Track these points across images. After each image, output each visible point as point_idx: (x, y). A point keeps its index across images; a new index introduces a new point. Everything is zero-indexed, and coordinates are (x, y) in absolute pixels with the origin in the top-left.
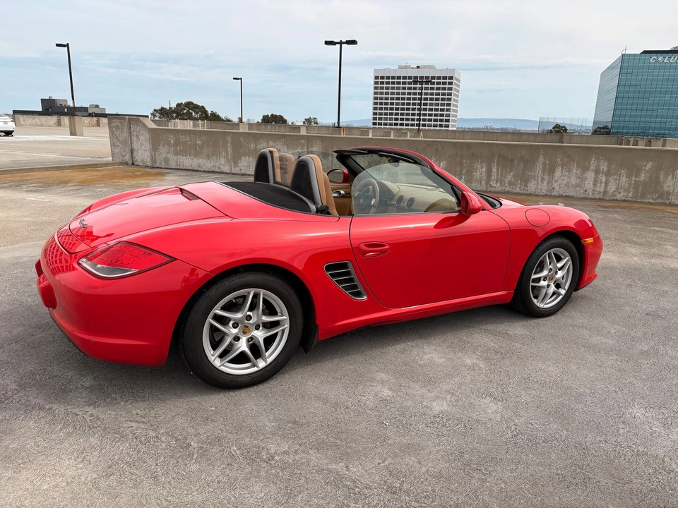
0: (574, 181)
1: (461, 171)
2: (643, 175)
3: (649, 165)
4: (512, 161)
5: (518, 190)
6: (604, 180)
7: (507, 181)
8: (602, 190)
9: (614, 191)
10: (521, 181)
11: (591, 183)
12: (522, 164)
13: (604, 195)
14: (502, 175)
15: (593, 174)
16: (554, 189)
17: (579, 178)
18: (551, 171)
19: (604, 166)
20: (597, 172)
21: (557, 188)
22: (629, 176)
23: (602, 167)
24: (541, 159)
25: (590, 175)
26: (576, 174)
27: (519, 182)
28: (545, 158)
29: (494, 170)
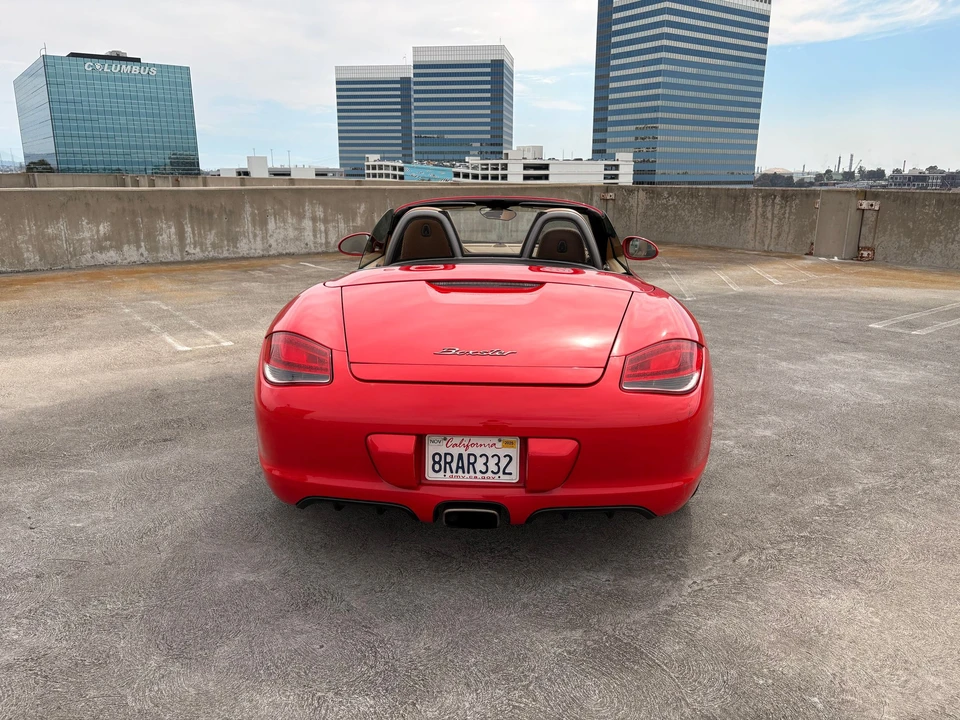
0: (291, 233)
1: (137, 235)
2: (359, 219)
3: (363, 207)
4: (210, 214)
5: (226, 254)
6: (323, 228)
7: (208, 242)
8: (323, 241)
10: (228, 241)
11: (311, 234)
12: (224, 217)
13: (326, 247)
14: (200, 234)
15: (310, 223)
16: (270, 246)
17: (296, 229)
18: (264, 223)
19: (320, 213)
20: (314, 219)
21: (274, 245)
22: (346, 222)
23: (317, 213)
24: (248, 208)
25: (307, 223)
26: (292, 224)
27: (226, 243)
28: (252, 207)
29: (188, 229)
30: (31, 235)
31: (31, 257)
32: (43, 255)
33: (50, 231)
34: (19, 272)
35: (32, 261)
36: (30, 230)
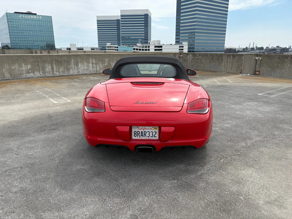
0: (86, 68)
1: (39, 69)
2: (106, 63)
3: (107, 60)
4: (61, 62)
5: (66, 74)
6: (95, 66)
7: (61, 71)
8: (95, 70)
9: (99, 70)
10: (67, 70)
11: (92, 68)
12: (65, 63)
13: (96, 72)
14: (58, 68)
15: (91, 64)
16: (79, 72)
17: (87, 66)
18: (77, 65)
19: (94, 62)
20: (93, 63)
21: (81, 71)
22: (102, 64)
23: (93, 62)
24: (73, 60)
25: (90, 65)
26: (86, 65)
27: (66, 71)
28: (74, 60)
29: (55, 67)
30: (7, 69)
31: (7, 75)
32: (11, 75)
33: (13, 67)
34: (3, 80)
35: (8, 76)
36: (7, 67)
